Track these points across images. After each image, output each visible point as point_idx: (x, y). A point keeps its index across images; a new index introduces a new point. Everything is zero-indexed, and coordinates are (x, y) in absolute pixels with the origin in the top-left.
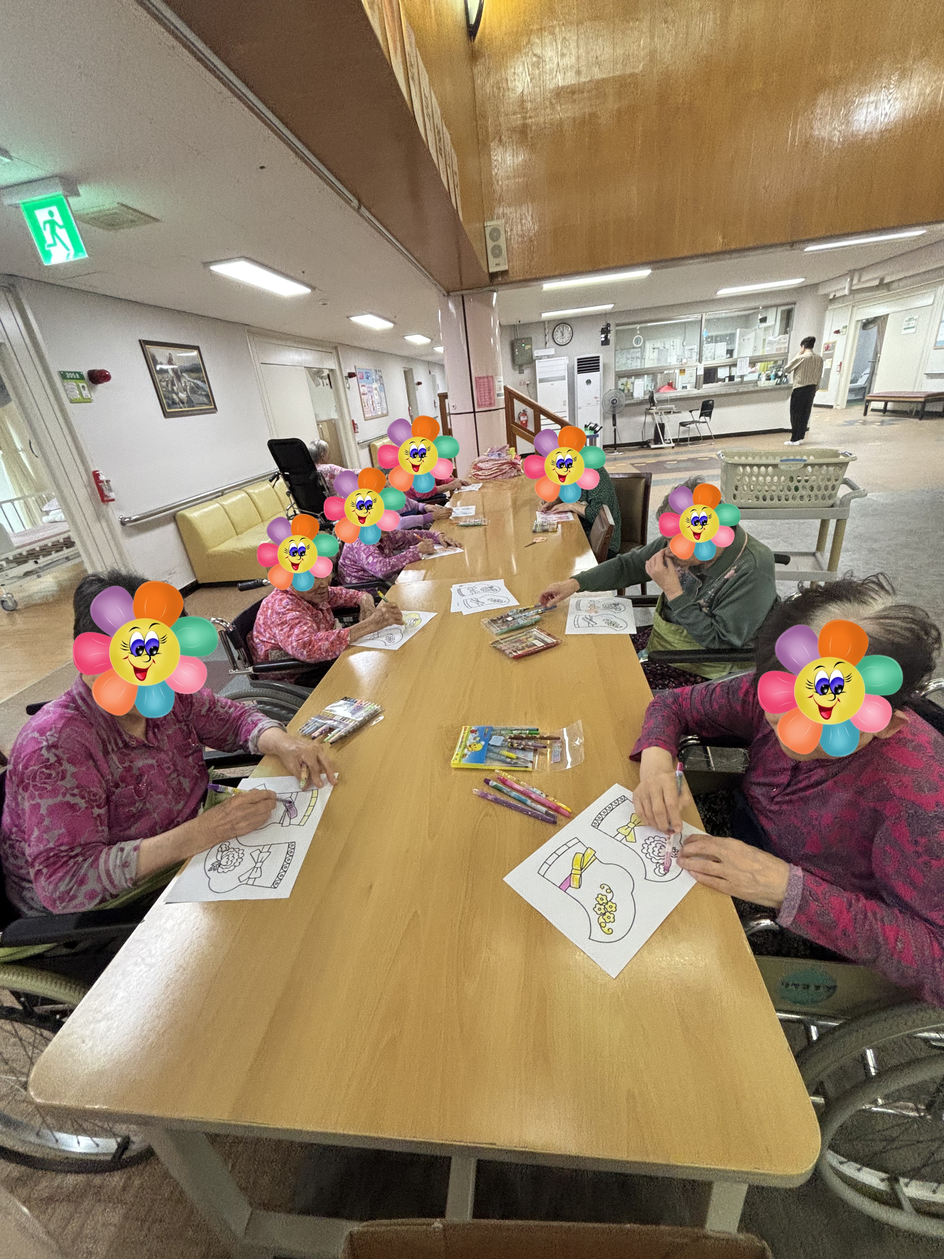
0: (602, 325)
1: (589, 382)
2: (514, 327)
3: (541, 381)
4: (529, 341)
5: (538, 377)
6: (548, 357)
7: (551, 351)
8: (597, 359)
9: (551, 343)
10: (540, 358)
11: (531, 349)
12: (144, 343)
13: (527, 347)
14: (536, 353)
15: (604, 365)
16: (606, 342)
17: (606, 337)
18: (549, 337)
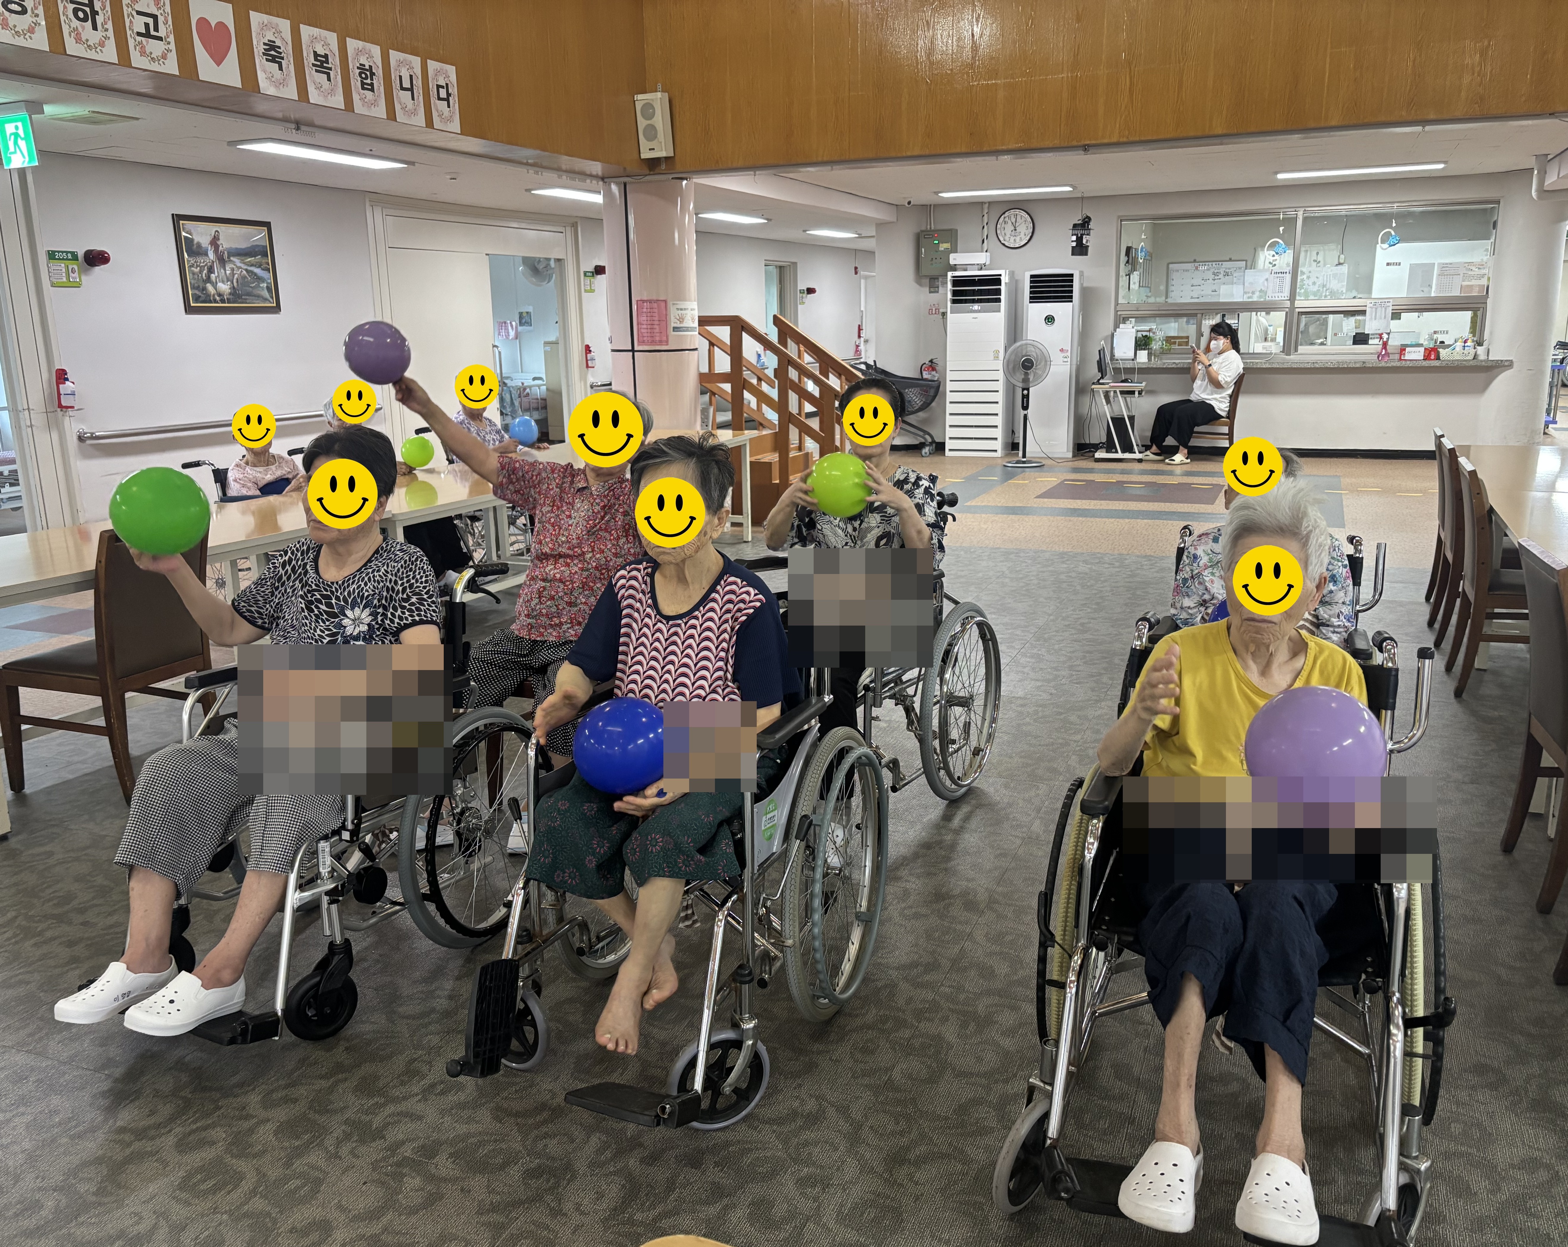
1: (1050, 319)
4: (950, 235)
8: (1068, 279)
9: (992, 242)
12: (177, 219)
13: (944, 246)
14: (954, 258)
15: (1084, 291)
16: (1080, 249)
17: (1079, 240)
18: (989, 231)
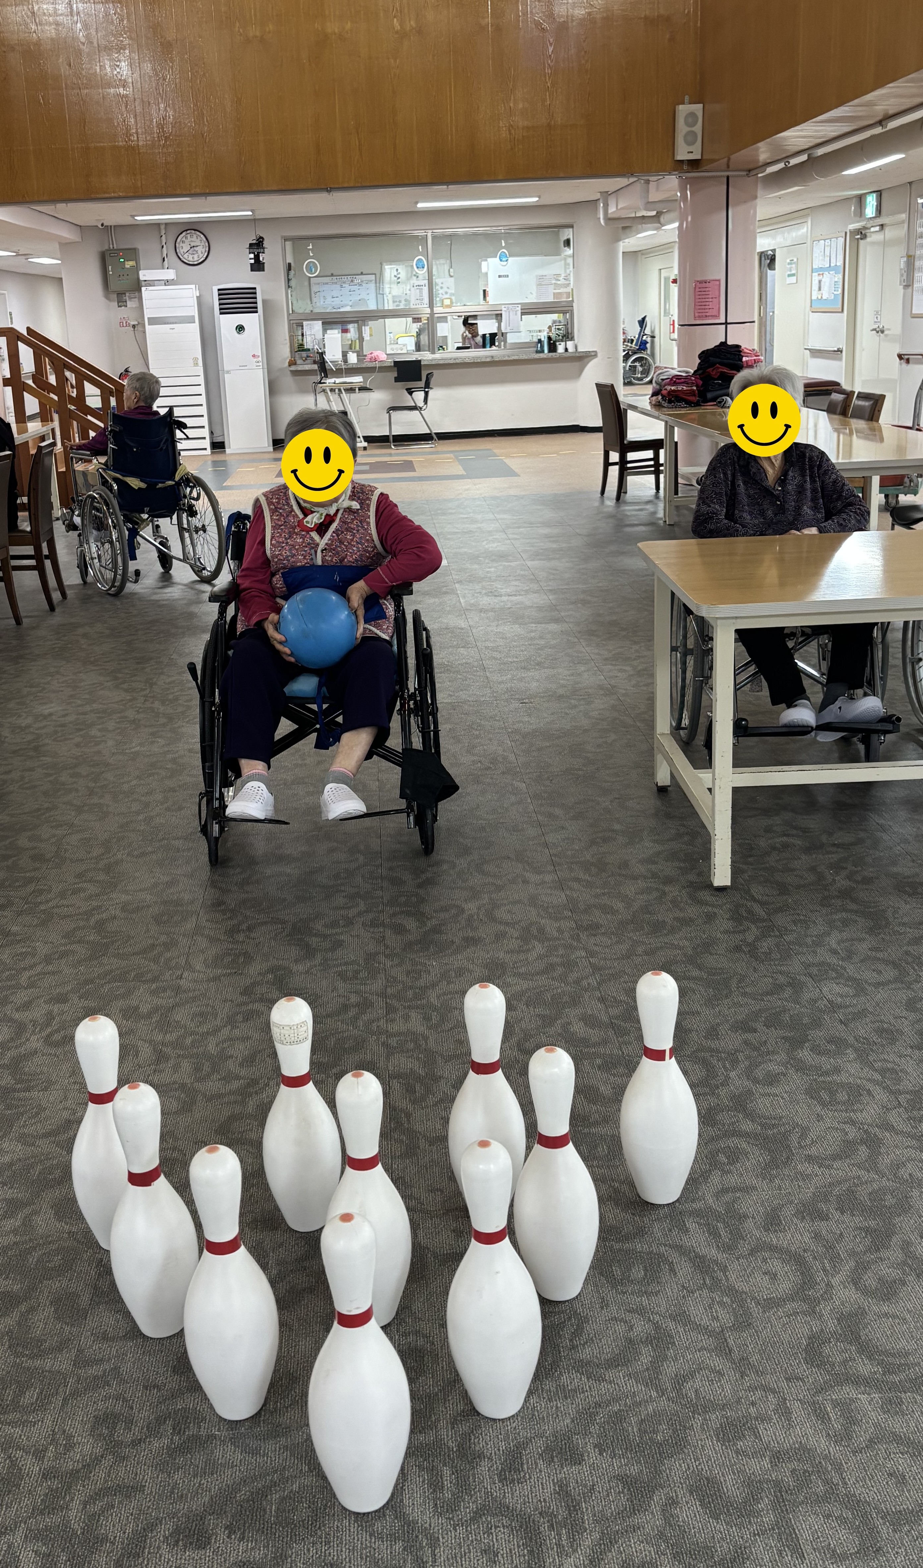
0: (252, 239)
1: (240, 328)
2: (107, 230)
3: (154, 321)
4: (133, 254)
5: (148, 314)
6: (167, 282)
7: (170, 274)
8: (250, 292)
9: (171, 259)
10: (150, 283)
11: (137, 269)
13: (129, 264)
14: (144, 275)
15: (266, 302)
16: (258, 266)
17: (257, 258)
18: (168, 250)
